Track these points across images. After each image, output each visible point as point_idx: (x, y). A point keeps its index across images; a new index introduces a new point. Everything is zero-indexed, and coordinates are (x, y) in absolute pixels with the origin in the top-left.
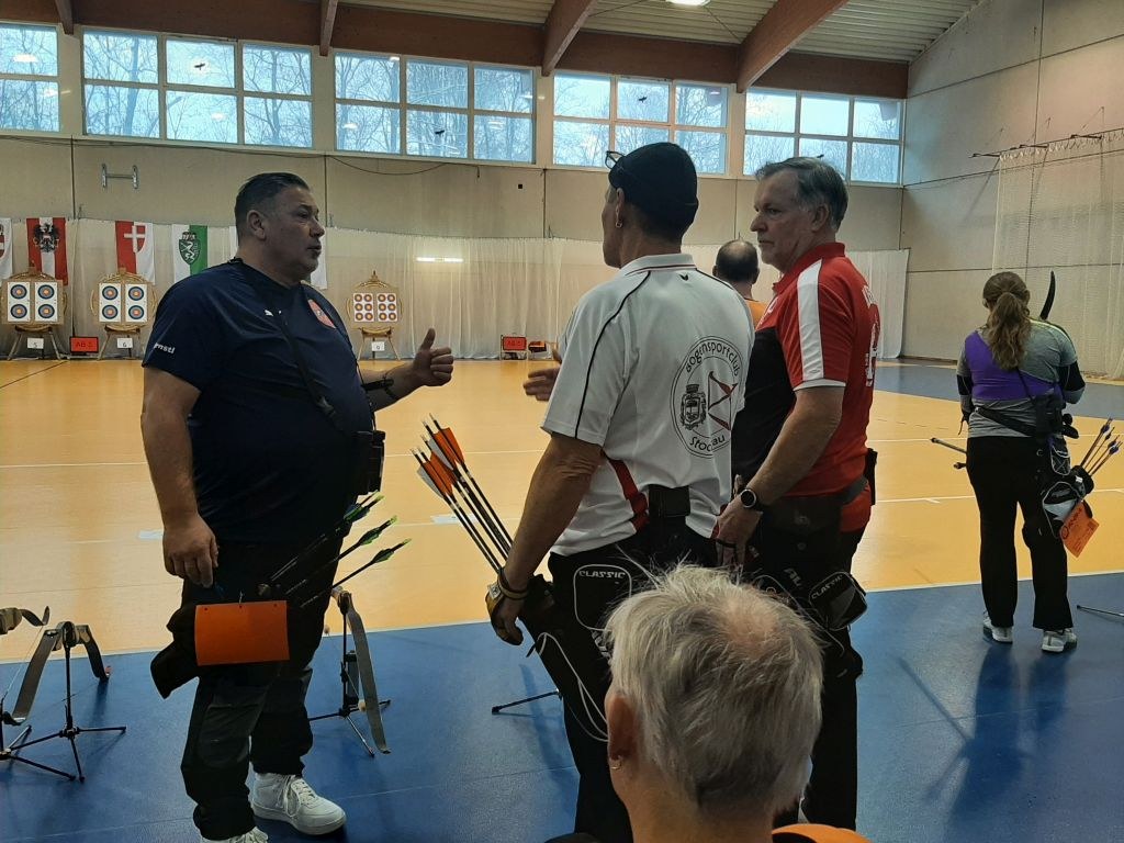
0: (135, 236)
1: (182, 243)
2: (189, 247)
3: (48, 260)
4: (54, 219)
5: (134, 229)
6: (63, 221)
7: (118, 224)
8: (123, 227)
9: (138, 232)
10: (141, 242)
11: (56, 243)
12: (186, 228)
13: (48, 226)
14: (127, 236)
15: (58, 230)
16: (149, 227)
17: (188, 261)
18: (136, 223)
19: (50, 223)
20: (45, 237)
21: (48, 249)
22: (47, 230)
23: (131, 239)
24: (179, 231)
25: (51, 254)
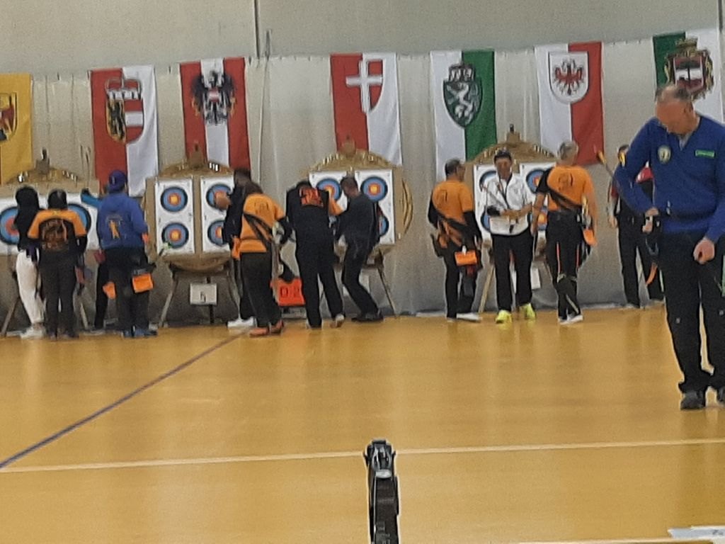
0: (364, 80)
1: (450, 87)
2: (461, 95)
3: (218, 139)
4: (225, 62)
5: (363, 67)
6: (241, 63)
7: (335, 60)
8: (344, 66)
9: (370, 73)
10: (375, 91)
11: (229, 105)
12: (455, 58)
13: (215, 75)
14: (350, 81)
15: (232, 81)
16: (389, 62)
17: (461, 122)
18: (367, 57)
19: (220, 69)
20: (212, 95)
21: (216, 118)
22: (214, 84)
23: (358, 88)
24: (443, 64)
25: (222, 128)
